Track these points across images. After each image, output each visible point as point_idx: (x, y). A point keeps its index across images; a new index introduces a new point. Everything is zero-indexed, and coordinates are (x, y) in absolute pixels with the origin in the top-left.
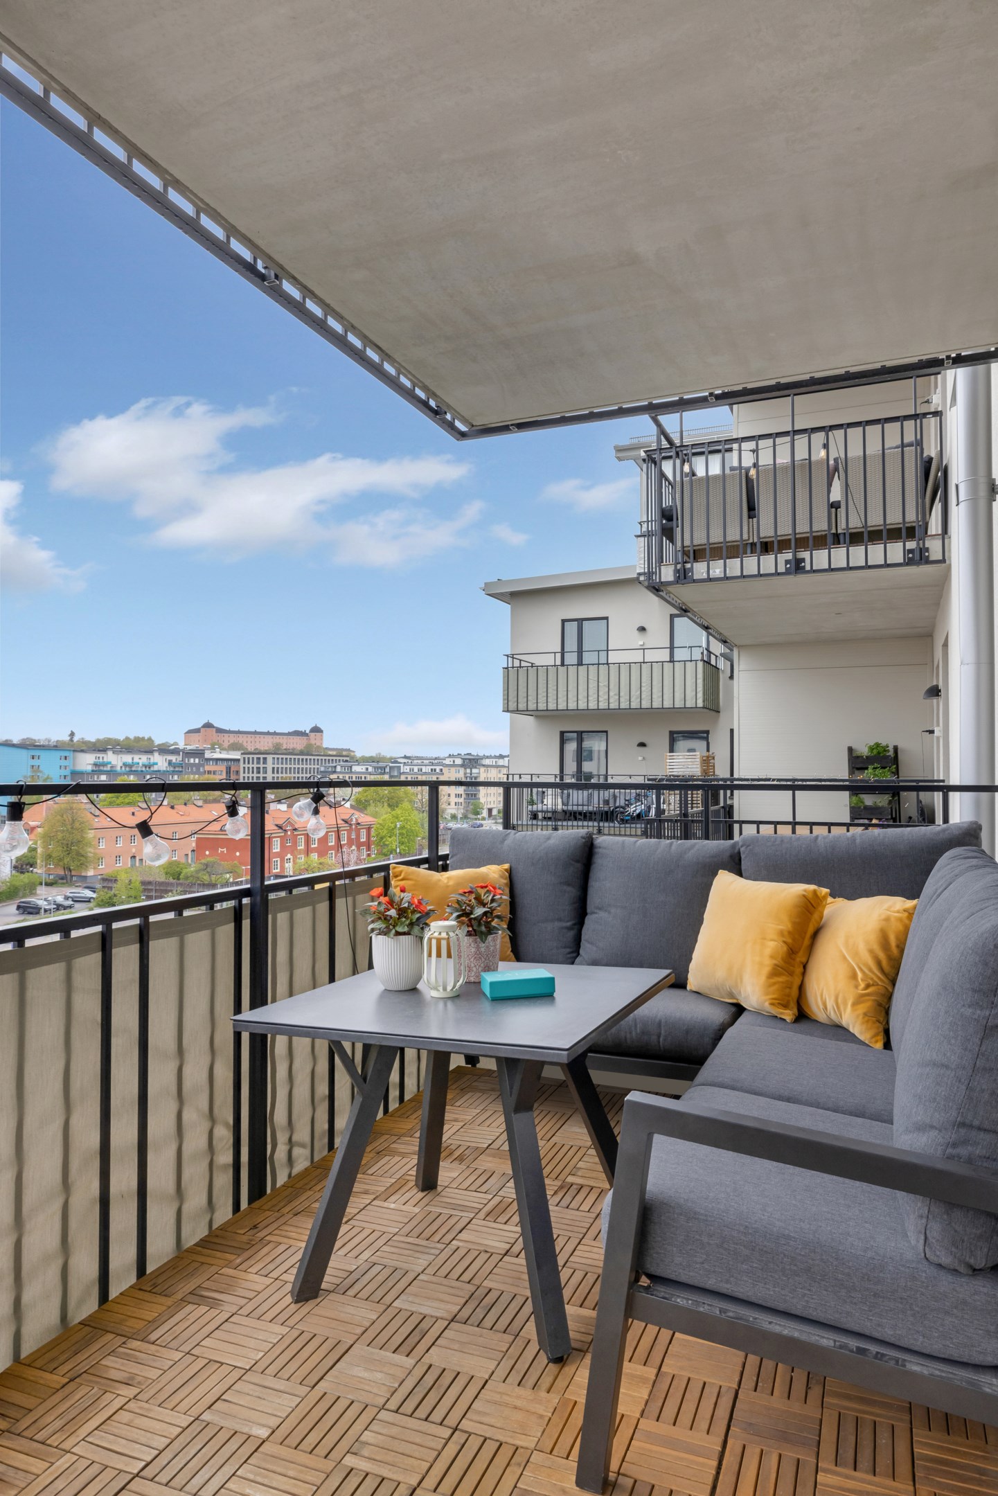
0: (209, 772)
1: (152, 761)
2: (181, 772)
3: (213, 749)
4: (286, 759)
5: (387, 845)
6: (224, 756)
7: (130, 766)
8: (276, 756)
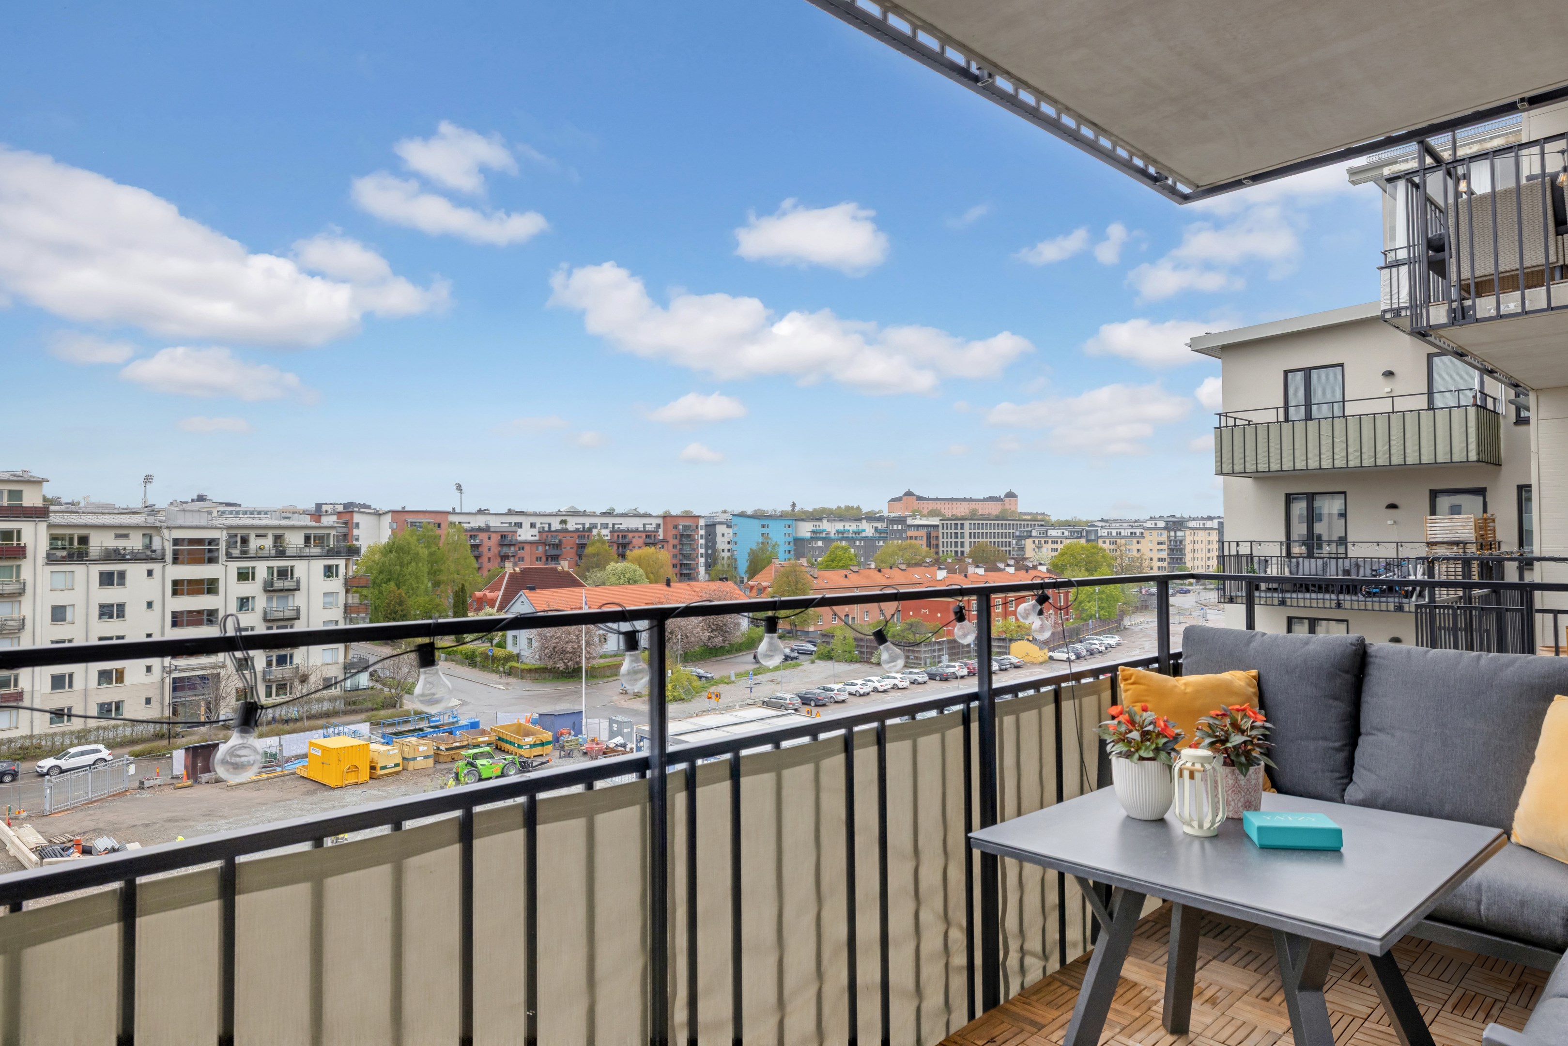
0: (911, 538)
1: (860, 528)
2: (886, 537)
3: (914, 516)
4: (983, 524)
5: (1087, 610)
6: (924, 522)
7: (843, 533)
8: (973, 522)
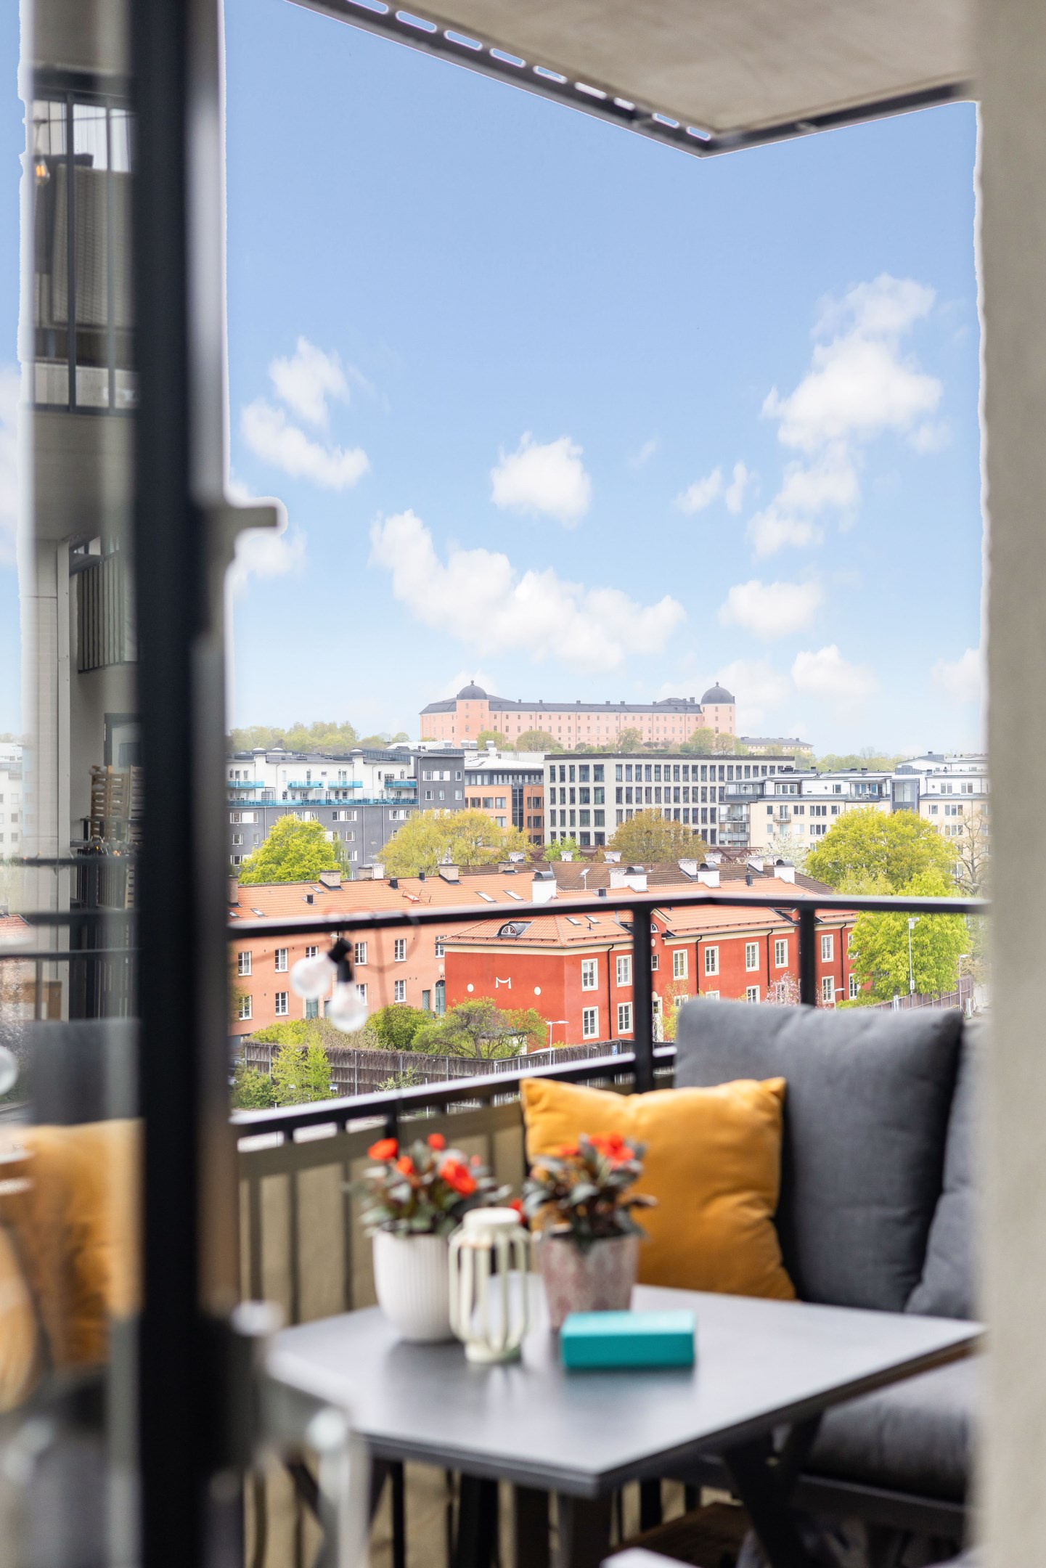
0: (476, 802)
1: (350, 780)
2: (413, 802)
3: (482, 748)
4: (648, 767)
5: (886, 973)
6: (508, 762)
7: (304, 791)
8: (624, 762)
